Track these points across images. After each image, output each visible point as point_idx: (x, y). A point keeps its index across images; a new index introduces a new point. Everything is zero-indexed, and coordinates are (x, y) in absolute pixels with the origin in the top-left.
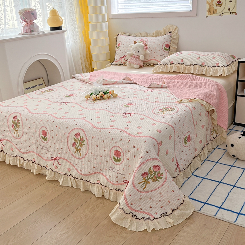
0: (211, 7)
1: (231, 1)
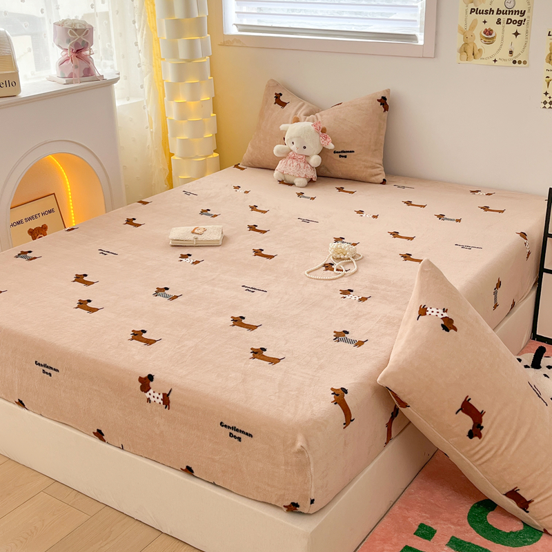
0: (468, 41)
1: (516, 34)
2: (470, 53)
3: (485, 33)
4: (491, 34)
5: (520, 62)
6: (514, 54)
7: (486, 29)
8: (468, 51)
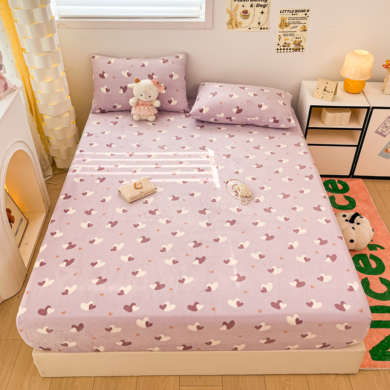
0: (233, 18)
1: (262, 13)
3: (243, 13)
5: (264, 29)
6: (261, 24)
7: (244, 11)
8: (233, 24)
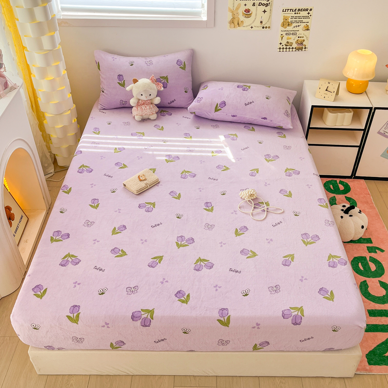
2: (236, 23)
3: (245, 12)
4: (249, 12)
